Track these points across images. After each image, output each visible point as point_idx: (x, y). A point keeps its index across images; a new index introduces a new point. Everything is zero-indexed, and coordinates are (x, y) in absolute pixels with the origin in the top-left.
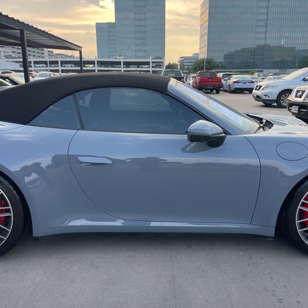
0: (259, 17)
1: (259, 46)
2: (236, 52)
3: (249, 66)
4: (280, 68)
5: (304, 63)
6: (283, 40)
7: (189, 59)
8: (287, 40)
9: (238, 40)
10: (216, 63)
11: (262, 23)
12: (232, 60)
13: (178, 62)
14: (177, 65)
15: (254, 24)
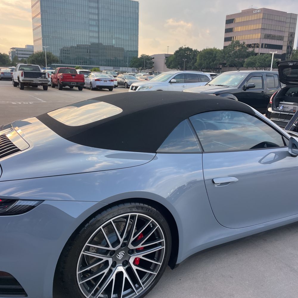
0: (91, 16)
1: (93, 44)
2: (72, 47)
3: (86, 62)
4: (114, 66)
5: (133, 63)
6: (114, 40)
7: (22, 51)
8: (117, 40)
9: (73, 37)
10: (55, 58)
11: (94, 23)
12: (69, 55)
13: (9, 53)
14: (8, 56)
15: (87, 23)
